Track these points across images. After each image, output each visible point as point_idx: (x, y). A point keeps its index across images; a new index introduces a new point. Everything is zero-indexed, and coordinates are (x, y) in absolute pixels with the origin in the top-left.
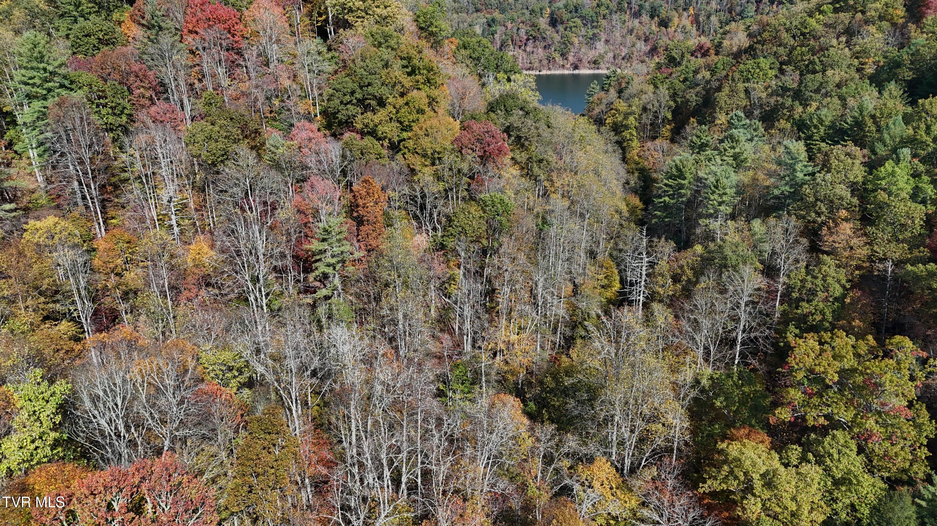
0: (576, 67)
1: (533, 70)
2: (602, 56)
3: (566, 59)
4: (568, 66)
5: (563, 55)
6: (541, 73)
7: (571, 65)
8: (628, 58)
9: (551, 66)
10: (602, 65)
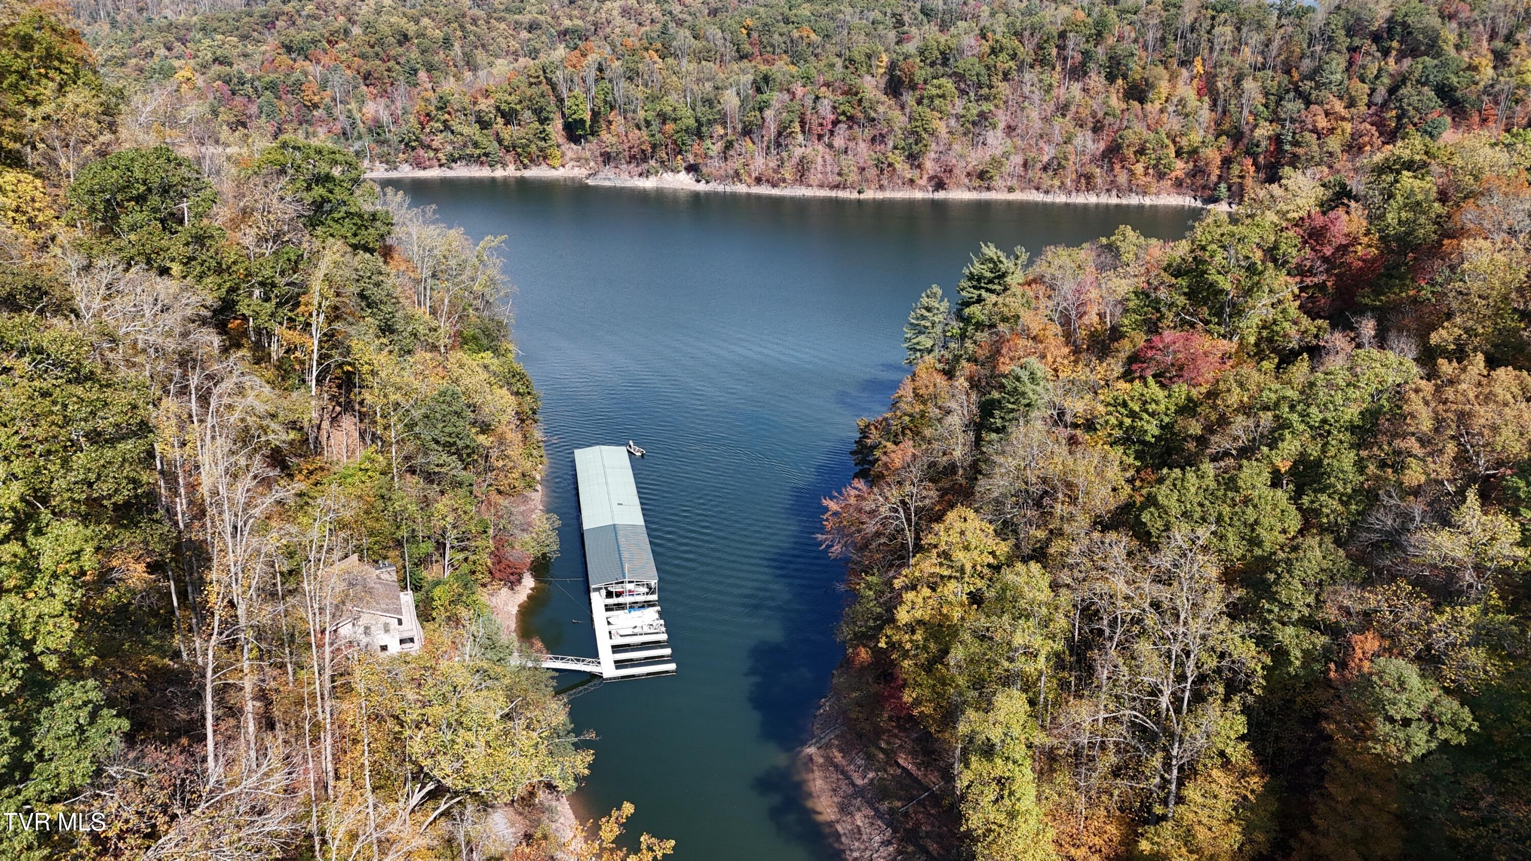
0: (940, 185)
1: (844, 188)
2: (996, 163)
3: (919, 166)
4: (923, 182)
5: (913, 158)
6: (862, 196)
7: (931, 179)
8: (1054, 167)
9: (885, 182)
10: (998, 182)
